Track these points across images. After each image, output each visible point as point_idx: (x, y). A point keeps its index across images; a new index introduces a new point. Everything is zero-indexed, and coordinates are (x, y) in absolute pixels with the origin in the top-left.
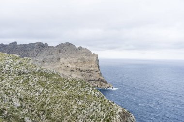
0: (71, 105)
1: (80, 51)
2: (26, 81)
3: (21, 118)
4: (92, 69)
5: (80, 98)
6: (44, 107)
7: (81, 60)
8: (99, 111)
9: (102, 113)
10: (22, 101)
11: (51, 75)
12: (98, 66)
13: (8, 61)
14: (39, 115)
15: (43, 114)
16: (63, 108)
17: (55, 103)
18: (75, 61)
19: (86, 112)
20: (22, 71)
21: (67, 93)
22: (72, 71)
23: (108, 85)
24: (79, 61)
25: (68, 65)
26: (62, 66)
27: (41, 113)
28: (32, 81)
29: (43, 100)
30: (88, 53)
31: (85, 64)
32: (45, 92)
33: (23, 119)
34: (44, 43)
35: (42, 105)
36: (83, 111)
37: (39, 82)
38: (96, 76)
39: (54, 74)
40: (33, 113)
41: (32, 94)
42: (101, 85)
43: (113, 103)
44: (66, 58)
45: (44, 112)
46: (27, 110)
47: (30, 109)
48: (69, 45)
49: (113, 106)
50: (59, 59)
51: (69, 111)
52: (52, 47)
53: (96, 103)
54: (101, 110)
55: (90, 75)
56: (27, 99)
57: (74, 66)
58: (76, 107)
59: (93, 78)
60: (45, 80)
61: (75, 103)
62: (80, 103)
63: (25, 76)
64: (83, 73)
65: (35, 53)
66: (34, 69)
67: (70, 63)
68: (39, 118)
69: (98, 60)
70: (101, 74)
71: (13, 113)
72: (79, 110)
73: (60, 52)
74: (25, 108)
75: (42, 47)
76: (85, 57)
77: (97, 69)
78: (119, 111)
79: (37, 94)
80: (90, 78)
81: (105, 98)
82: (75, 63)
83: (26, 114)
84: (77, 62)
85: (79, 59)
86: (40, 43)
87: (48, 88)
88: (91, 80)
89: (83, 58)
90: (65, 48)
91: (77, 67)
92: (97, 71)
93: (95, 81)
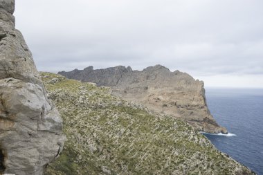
0: (163, 155)
1: (177, 76)
2: (104, 118)
3: (97, 166)
4: (194, 103)
5: (177, 145)
6: (126, 154)
7: (178, 90)
8: (205, 168)
9: (210, 170)
10: (99, 144)
11: (135, 111)
12: (205, 99)
13: (83, 91)
14: (119, 165)
15: (125, 164)
16: (152, 159)
17: (141, 150)
18: (170, 92)
19: (184, 166)
20: (99, 104)
21: (157, 137)
22: (165, 105)
23: (220, 129)
24: (175, 91)
25: (160, 97)
26: (151, 98)
27: (122, 162)
28: (110, 119)
29: (125, 144)
30: (189, 80)
31: (185, 96)
32: (127, 134)
33: (100, 167)
34: (126, 67)
35: (124, 152)
36: (180, 165)
37: (120, 120)
38: (200, 114)
39: (139, 110)
40: (113, 161)
41: (110, 136)
42: (208, 128)
43: (228, 156)
44: (156, 88)
45: (126, 161)
46: (104, 157)
47: (109, 155)
48: (160, 68)
49: (227, 162)
50: (147, 88)
51: (160, 164)
52: (137, 71)
53: (200, 155)
54: (208, 166)
55: (192, 113)
56: (104, 142)
57: (168, 99)
58: (169, 158)
59: (196, 117)
60: (128, 117)
61: (169, 152)
62: (176, 153)
63: (103, 112)
64: (181, 109)
65: (115, 81)
66: (113, 103)
67: (163, 94)
68: (119, 168)
69: (203, 90)
70: (208, 112)
71: (89, 159)
72: (175, 163)
73: (147, 79)
74: (102, 154)
75: (124, 71)
76: (184, 86)
77: (202, 103)
78: (237, 169)
79: (117, 136)
80: (191, 117)
81: (214, 148)
82: (169, 95)
83: (104, 162)
84: (172, 93)
85: (175, 89)
86: (122, 66)
87: (131, 129)
88: (192, 120)
89: (182, 88)
90: (155, 72)
91: (173, 100)
92: (202, 107)
93: (198, 121)
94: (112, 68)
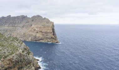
1: (44, 20)
4: (49, 31)
12: (53, 30)
22: (37, 32)
23: (57, 41)
24: (42, 26)
25: (35, 29)
26: (32, 30)
30: (48, 21)
31: (45, 28)
34: (25, 16)
38: (51, 35)
42: (52, 41)
44: (35, 25)
48: (38, 16)
50: (32, 25)
52: (29, 18)
53: (9, 49)
55: (47, 35)
64: (43, 33)
65: (20, 22)
67: (37, 28)
69: (53, 26)
73: (32, 21)
75: (24, 18)
76: (46, 24)
77: (51, 31)
82: (39, 28)
84: (41, 27)
85: (42, 25)
86: (23, 16)
88: (47, 38)
89: (45, 25)
90: (36, 18)
91: (40, 30)
92: (51, 33)
93: (49, 38)
94: (19, 16)
